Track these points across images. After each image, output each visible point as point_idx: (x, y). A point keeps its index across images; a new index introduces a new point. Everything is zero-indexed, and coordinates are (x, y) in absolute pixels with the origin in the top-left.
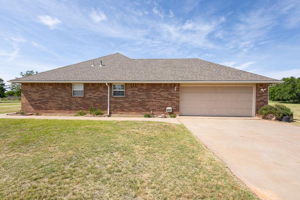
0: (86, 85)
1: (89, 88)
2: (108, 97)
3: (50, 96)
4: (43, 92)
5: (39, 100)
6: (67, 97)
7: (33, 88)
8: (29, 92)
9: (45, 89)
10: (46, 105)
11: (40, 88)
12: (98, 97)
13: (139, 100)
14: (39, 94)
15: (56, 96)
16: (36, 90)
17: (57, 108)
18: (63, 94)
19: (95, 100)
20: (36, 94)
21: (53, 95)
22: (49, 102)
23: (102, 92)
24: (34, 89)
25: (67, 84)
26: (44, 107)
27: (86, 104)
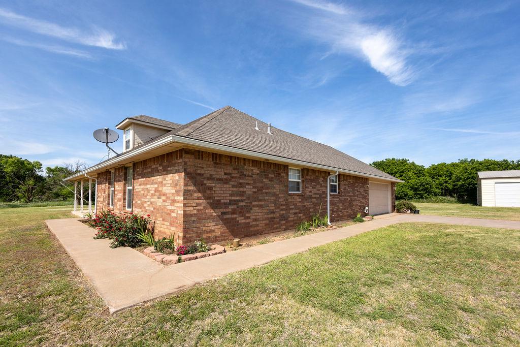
0: (305, 171)
1: (308, 177)
2: (327, 194)
3: (255, 192)
4: (241, 181)
5: (231, 202)
6: (283, 195)
7: (217, 170)
8: (208, 179)
9: (245, 173)
10: (247, 215)
11: (234, 169)
12: (318, 194)
13: (349, 199)
14: (233, 186)
15: (266, 193)
16: (225, 174)
17: (267, 221)
18: (277, 188)
19: (315, 200)
20: (225, 186)
21: (260, 190)
22: (254, 206)
23: (321, 187)
24: (220, 173)
25: (282, 167)
26: (243, 221)
27: (307, 208)
